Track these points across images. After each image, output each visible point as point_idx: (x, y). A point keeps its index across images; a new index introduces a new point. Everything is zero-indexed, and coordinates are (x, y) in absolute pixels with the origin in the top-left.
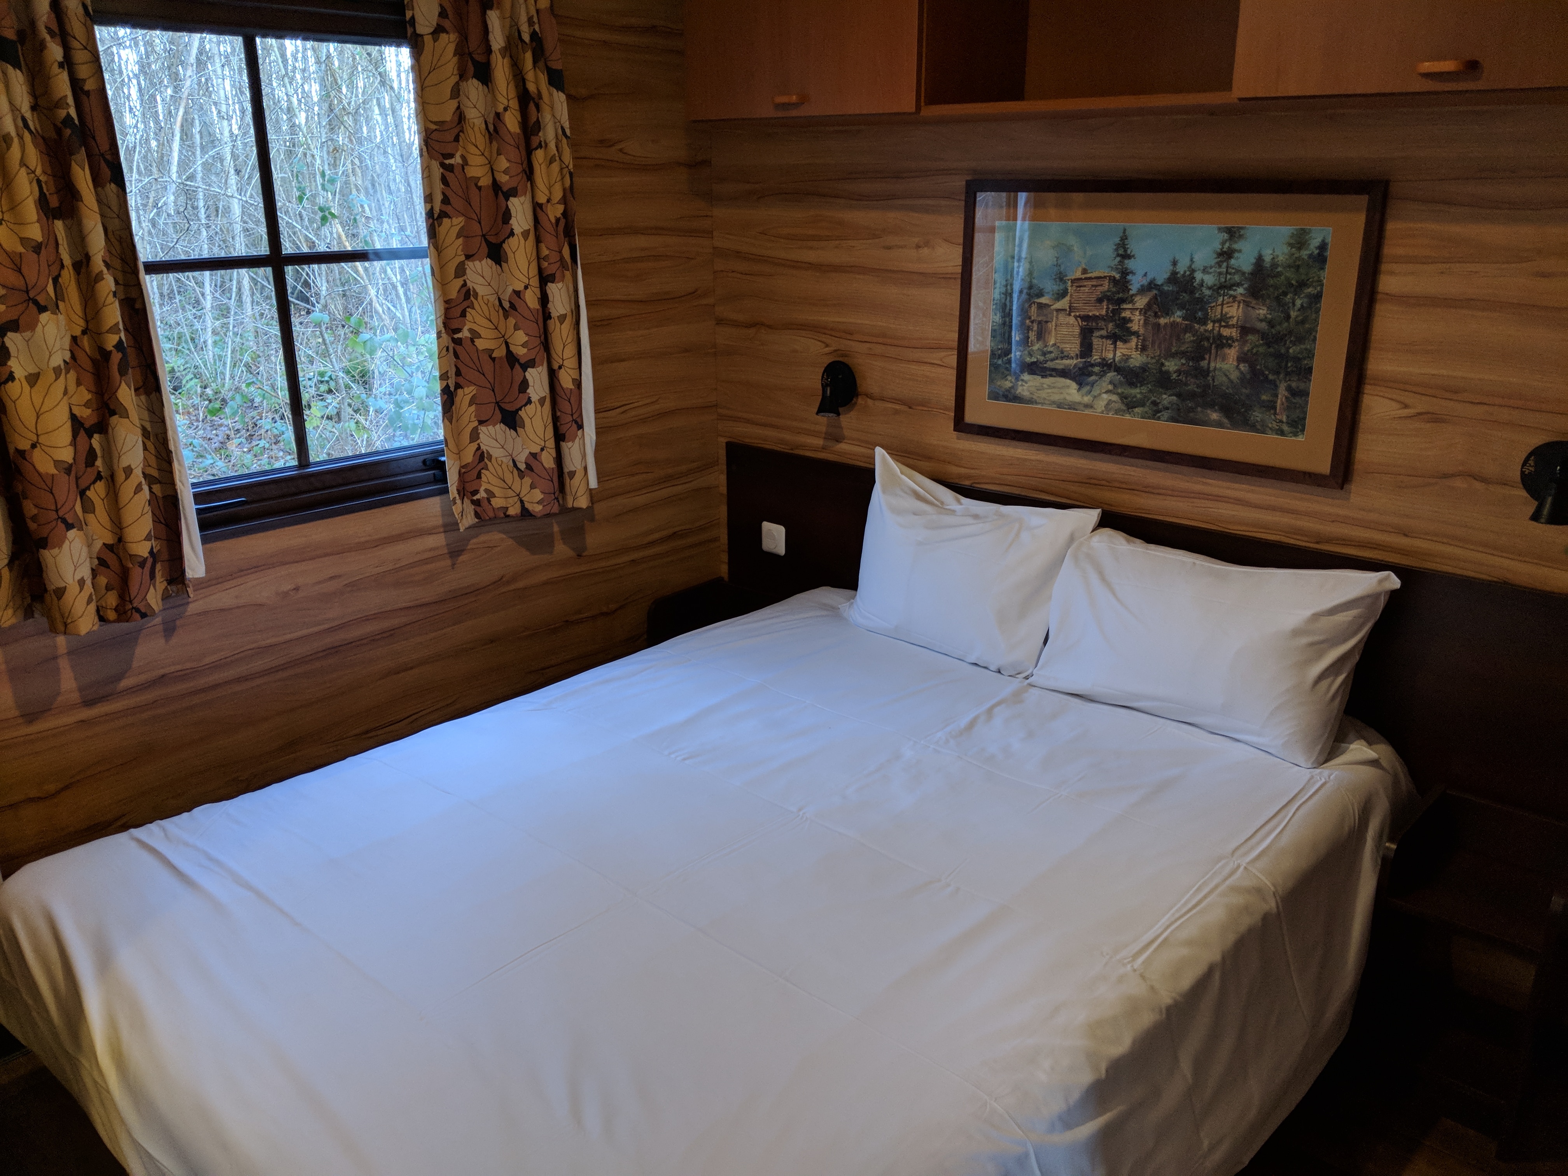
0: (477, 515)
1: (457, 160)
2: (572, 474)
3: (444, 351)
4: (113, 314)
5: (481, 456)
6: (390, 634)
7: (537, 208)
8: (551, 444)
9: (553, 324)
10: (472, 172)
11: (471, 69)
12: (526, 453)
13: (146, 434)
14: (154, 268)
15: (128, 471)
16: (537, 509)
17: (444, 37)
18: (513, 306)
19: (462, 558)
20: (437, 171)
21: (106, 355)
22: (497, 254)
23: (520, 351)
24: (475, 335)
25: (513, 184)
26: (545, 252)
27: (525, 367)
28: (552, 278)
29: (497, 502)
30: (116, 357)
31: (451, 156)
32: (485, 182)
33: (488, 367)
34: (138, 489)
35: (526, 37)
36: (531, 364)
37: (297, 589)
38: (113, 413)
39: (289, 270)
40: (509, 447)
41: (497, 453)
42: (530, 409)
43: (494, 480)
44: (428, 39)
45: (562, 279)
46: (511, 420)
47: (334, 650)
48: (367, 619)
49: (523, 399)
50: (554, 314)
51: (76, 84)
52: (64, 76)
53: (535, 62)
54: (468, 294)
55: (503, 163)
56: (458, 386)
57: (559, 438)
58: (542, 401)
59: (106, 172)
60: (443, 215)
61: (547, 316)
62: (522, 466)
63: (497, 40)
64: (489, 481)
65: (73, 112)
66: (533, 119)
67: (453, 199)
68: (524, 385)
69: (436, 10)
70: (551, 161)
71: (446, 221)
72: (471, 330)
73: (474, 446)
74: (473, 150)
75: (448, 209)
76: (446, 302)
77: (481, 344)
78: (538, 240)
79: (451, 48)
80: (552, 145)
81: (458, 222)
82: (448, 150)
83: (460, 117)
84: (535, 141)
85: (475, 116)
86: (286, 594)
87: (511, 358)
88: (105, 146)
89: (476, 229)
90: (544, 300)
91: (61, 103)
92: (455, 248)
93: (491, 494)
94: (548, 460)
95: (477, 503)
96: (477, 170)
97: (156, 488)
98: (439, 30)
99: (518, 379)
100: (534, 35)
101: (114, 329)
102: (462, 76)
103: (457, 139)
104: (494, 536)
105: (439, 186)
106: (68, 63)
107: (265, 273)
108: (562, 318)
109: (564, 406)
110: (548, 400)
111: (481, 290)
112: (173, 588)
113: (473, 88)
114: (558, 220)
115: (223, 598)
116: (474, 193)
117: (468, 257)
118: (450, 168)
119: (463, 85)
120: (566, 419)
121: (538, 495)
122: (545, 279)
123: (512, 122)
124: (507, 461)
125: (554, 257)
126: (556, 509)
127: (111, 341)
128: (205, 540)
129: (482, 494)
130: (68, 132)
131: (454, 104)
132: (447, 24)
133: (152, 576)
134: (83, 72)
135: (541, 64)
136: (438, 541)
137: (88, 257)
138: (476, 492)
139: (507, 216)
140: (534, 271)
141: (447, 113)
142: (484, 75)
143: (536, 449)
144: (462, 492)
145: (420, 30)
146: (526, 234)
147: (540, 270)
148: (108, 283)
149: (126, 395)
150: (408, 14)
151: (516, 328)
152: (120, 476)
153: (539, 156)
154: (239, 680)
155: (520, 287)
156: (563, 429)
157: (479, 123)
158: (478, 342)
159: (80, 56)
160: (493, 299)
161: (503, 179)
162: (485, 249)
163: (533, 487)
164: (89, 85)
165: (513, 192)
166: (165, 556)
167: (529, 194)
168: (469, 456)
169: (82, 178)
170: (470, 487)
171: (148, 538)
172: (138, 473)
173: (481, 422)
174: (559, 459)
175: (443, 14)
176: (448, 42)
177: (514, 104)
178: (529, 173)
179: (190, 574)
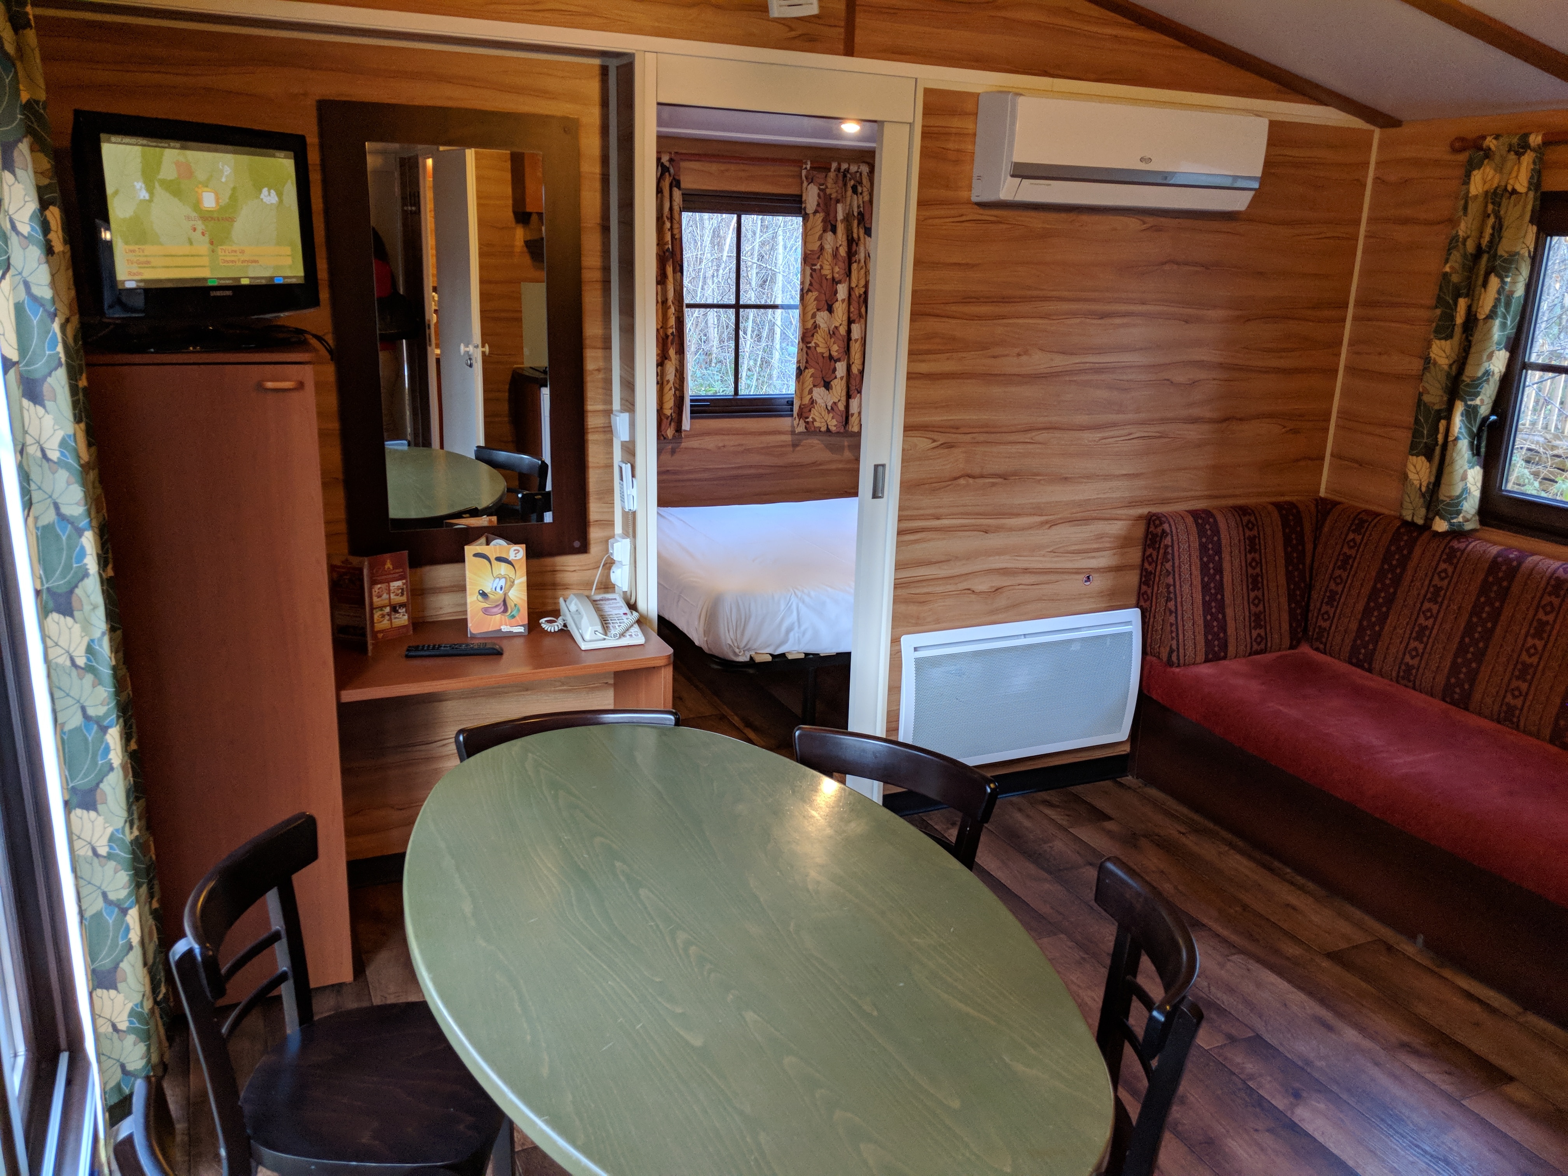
0: (806, 428)
1: (818, 267)
2: (852, 415)
3: (801, 350)
4: (672, 321)
5: (812, 402)
6: (760, 476)
7: (850, 289)
8: (844, 399)
9: (852, 343)
10: (824, 272)
11: (829, 227)
12: (831, 402)
13: (677, 370)
14: (690, 306)
15: (668, 382)
16: (833, 429)
17: (818, 215)
18: (834, 333)
19: (798, 448)
20: (808, 271)
21: (667, 337)
22: (830, 310)
23: (834, 354)
24: (817, 345)
25: (841, 278)
26: (852, 309)
27: (836, 361)
28: (854, 322)
29: (817, 424)
30: (671, 338)
31: (816, 265)
32: (829, 277)
33: (821, 360)
34: (671, 389)
35: (856, 214)
36: (839, 360)
37: (724, 446)
38: (666, 359)
39: (741, 310)
40: (825, 398)
41: (819, 401)
42: (835, 381)
43: (817, 414)
44: (811, 216)
45: (859, 322)
46: (827, 386)
47: (736, 477)
48: (751, 467)
49: (833, 376)
50: (853, 338)
51: (673, 236)
52: (669, 233)
53: (859, 224)
54: (816, 326)
55: (837, 269)
56: (806, 368)
57: (849, 396)
58: (842, 378)
59: (678, 268)
60: (809, 290)
61: (849, 339)
62: (829, 408)
63: (840, 216)
64: (814, 414)
65: (670, 246)
66: (854, 250)
67: (814, 283)
68: (835, 370)
69: (816, 203)
70: (862, 268)
71: (810, 293)
72: (815, 343)
73: (810, 396)
74: (825, 262)
75: (811, 288)
76: (804, 328)
77: (819, 350)
78: (849, 304)
79: (821, 219)
80: (862, 261)
81: (815, 294)
82: (815, 262)
83: (822, 248)
84: (854, 259)
85: (828, 248)
86: (719, 448)
87: (831, 357)
88: (679, 259)
89: (823, 297)
90: (849, 331)
91: (667, 243)
92: (812, 306)
93: (814, 420)
94: (841, 406)
95: (807, 423)
96: (827, 271)
97: (677, 392)
98: (816, 212)
99: (832, 367)
100: (860, 213)
101: (671, 327)
102: (825, 231)
103: (819, 258)
104: (814, 441)
105: (808, 278)
106: (671, 229)
107: (731, 312)
108: (856, 341)
109: (853, 382)
110: (845, 379)
111: (822, 325)
112: (677, 434)
113: (829, 236)
114: (860, 296)
115: (694, 443)
116: (824, 281)
117: (818, 310)
118: (814, 270)
119: (825, 235)
120: (853, 388)
121: (834, 422)
122: (850, 322)
123: (843, 252)
124: (823, 405)
125: (856, 312)
126: (842, 430)
127: (670, 331)
128: (692, 418)
129: (810, 419)
130: (667, 254)
131: (819, 243)
132: (819, 209)
133: (670, 424)
134: (676, 231)
135: (862, 225)
136: (788, 438)
137: (667, 300)
138: (807, 418)
139: (836, 292)
140: (845, 318)
141: (816, 246)
142: (834, 230)
143: (836, 400)
144: (800, 415)
145: (808, 212)
146: (843, 301)
147: (849, 318)
148: (672, 310)
149: (672, 352)
150: (803, 206)
151: (834, 343)
152: (665, 383)
153: (854, 266)
154: (696, 480)
155: (837, 325)
156: (851, 393)
157: (830, 251)
158: (818, 349)
159: (676, 226)
160: (826, 329)
161: (836, 276)
162: (826, 307)
163: (833, 418)
164: (677, 236)
165: (840, 282)
166: (676, 420)
167: (847, 283)
168: (806, 401)
169: (669, 270)
170: (804, 415)
171: (671, 408)
172: (671, 382)
173: (814, 386)
174: (847, 407)
175: (818, 205)
176: (820, 217)
177: (845, 244)
178: (849, 274)
179: (683, 428)
